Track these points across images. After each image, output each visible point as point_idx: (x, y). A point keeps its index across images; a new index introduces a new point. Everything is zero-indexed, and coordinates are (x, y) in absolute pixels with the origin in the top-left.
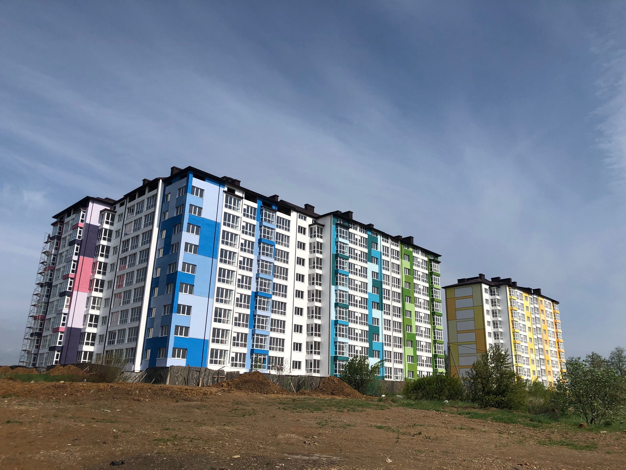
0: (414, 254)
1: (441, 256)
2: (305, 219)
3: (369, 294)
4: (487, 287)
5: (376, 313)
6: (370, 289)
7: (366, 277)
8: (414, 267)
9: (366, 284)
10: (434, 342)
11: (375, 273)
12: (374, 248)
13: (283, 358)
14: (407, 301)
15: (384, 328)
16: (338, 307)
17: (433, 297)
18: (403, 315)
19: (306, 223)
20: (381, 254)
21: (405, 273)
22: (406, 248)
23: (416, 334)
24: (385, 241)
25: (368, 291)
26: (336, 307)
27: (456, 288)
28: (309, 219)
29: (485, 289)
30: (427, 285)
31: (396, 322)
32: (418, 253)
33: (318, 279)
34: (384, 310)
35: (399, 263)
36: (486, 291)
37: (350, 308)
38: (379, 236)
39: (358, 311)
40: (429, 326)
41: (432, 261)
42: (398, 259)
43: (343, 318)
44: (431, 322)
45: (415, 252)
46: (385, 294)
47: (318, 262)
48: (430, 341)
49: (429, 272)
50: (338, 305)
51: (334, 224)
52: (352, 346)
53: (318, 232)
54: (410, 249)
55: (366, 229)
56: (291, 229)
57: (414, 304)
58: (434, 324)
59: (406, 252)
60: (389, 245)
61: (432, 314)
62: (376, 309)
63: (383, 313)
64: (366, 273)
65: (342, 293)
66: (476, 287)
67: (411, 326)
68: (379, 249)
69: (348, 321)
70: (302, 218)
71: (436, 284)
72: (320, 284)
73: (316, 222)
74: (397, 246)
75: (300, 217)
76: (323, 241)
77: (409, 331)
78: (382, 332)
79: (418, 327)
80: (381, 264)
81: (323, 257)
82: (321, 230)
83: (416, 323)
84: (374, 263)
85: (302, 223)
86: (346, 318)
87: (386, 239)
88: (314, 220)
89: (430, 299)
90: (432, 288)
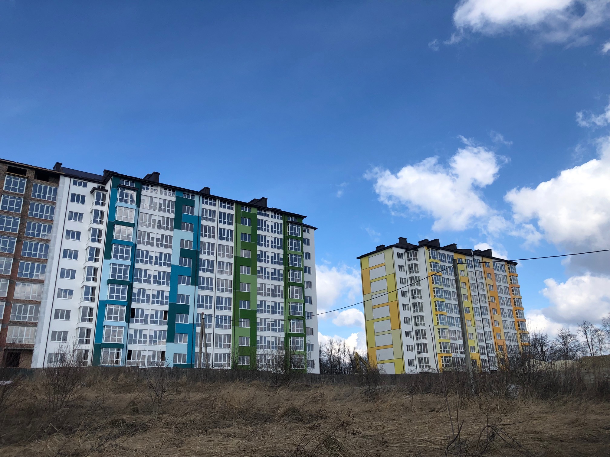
0: (259, 217)
1: (305, 217)
2: (85, 186)
3: (174, 267)
4: (402, 251)
5: (184, 289)
6: (175, 260)
7: (170, 247)
8: (259, 232)
9: (170, 255)
10: (289, 318)
11: (186, 241)
12: (188, 212)
13: (33, 350)
14: (244, 272)
15: (198, 307)
16: (110, 284)
17: (289, 265)
18: (235, 288)
19: (85, 190)
20: (199, 219)
21: (242, 239)
22: (246, 210)
23: (258, 311)
24: (210, 204)
25: (172, 263)
26: (108, 284)
27: (369, 256)
28: (91, 185)
29: (398, 253)
30: (281, 252)
31: (222, 298)
32: (268, 216)
33: (93, 254)
34: (201, 285)
35: (232, 228)
36: (399, 255)
37: (137, 285)
38: (197, 199)
39: (151, 288)
40: (282, 300)
41: (289, 224)
42: (232, 224)
43: (118, 297)
44: (286, 295)
45: (261, 215)
46: (204, 266)
47: (96, 235)
48: (282, 317)
49: (284, 237)
50: (110, 282)
51: (115, 186)
52: (136, 331)
53: (97, 198)
54: (254, 211)
55: (173, 191)
56: (58, 197)
57: (257, 275)
58: (290, 297)
59: (245, 215)
60: (217, 208)
61: (287, 285)
62: (186, 284)
63: (199, 288)
64: (171, 242)
65: (118, 267)
66: (388, 252)
67: (249, 301)
68: (196, 213)
69: (126, 300)
70: (80, 185)
71: (295, 249)
72: (97, 260)
73: (103, 188)
74: (232, 209)
75: (75, 183)
76: (105, 209)
77: (245, 307)
78: (195, 311)
79: (261, 302)
80: (199, 230)
81: (103, 227)
82: (104, 197)
83: (259, 298)
84: (187, 229)
85: (78, 190)
86: (123, 298)
87: (212, 202)
88: (101, 185)
89: (285, 268)
90: (289, 255)
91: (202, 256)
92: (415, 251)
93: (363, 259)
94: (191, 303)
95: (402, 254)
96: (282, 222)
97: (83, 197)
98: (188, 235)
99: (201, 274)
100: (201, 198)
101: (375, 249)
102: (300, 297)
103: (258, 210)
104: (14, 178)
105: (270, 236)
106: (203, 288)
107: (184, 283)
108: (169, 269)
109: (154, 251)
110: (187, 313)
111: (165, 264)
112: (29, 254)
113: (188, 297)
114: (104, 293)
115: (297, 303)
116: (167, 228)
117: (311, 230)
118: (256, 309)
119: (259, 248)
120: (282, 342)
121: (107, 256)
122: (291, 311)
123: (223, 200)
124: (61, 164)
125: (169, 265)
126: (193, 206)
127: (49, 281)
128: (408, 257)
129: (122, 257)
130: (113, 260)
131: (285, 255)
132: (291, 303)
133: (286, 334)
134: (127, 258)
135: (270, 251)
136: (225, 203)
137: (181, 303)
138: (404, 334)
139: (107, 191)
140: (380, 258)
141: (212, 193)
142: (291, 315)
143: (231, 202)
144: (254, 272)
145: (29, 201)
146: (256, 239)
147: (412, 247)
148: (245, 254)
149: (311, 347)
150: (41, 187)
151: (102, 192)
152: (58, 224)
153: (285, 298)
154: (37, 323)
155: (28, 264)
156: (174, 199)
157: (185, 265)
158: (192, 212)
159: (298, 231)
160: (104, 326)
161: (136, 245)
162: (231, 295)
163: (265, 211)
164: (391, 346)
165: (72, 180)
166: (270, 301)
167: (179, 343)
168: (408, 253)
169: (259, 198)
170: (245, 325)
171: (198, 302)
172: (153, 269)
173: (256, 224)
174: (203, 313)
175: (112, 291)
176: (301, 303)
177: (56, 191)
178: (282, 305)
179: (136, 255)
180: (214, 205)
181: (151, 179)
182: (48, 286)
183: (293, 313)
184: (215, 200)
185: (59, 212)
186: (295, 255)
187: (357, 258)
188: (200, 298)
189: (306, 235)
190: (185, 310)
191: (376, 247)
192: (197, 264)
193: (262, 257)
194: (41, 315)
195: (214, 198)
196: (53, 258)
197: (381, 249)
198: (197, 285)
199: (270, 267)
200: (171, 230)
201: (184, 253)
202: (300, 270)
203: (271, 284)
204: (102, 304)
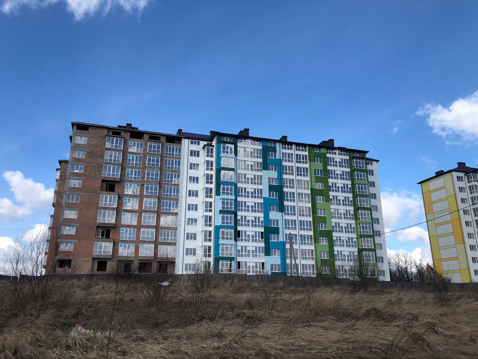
0: (328, 155)
1: (368, 152)
2: (199, 144)
3: (265, 199)
4: (461, 174)
5: (274, 215)
6: (266, 194)
7: (261, 184)
8: (329, 168)
9: (261, 190)
10: (360, 236)
11: (273, 179)
12: (272, 157)
13: (175, 262)
14: (320, 200)
15: (286, 228)
16: (221, 214)
17: (357, 193)
18: (313, 214)
19: (199, 147)
20: (280, 161)
21: (315, 174)
22: (317, 151)
23: (333, 231)
24: (288, 149)
25: (263, 196)
26: (220, 214)
27: (429, 181)
28: (203, 143)
29: (457, 177)
30: (349, 182)
31: (304, 221)
32: (335, 154)
33: (208, 192)
34: (287, 212)
35: (307, 166)
36: (459, 179)
37: (239, 213)
38: (278, 145)
39: (250, 216)
40: (353, 222)
41: (354, 159)
42: (306, 163)
43: (227, 223)
44: (356, 217)
45: (330, 153)
46: (287, 197)
47: (209, 178)
48: (354, 235)
49: (351, 170)
50: (221, 212)
51: (219, 142)
52: (242, 247)
53: (208, 152)
54: (323, 151)
55: (260, 141)
56: (182, 154)
57: (330, 202)
58: (359, 219)
59: (316, 155)
60: (293, 151)
61: (356, 209)
62: (275, 212)
63: (285, 214)
64: (261, 180)
65: (226, 201)
66: (447, 177)
67: (325, 223)
68: (278, 157)
69: (233, 225)
70: (195, 143)
71: (361, 179)
72: (211, 197)
73: (211, 144)
74: (306, 151)
75: (192, 143)
76: (213, 159)
77: (322, 228)
78: (284, 232)
79: (336, 223)
80: (281, 170)
81: (213, 173)
82: (212, 150)
83: (333, 220)
84: (272, 170)
85: (195, 147)
86: (231, 223)
87: (289, 147)
88: (209, 142)
89: (353, 195)
90: (356, 185)
91: (285, 190)
92: (475, 174)
93: (423, 184)
94: (280, 226)
95: (462, 177)
96: (348, 158)
97: (198, 152)
98: (274, 174)
99: (286, 203)
100: (281, 145)
101: (435, 175)
102: (369, 219)
103: (327, 149)
104: (153, 143)
105: (339, 170)
106: (288, 214)
107: (273, 210)
108: (261, 201)
109: (250, 188)
110: (278, 233)
111: (258, 197)
112: (167, 195)
113: (277, 221)
114: (218, 220)
115: (366, 224)
116: (258, 170)
117: (374, 163)
118: (331, 229)
119: (330, 180)
120: (356, 255)
121: (218, 193)
122: (361, 230)
123: (298, 145)
124: (182, 130)
125: (261, 198)
126: (275, 152)
127: (181, 213)
128: (468, 179)
129: (227, 194)
130: (222, 196)
131: (353, 184)
132: (361, 224)
133: (359, 249)
134: (231, 194)
135: (340, 183)
136: (299, 146)
137: (273, 226)
138: (468, 248)
139: (213, 146)
140: (440, 181)
141: (289, 140)
142: (362, 233)
143: (304, 145)
144: (328, 200)
145: (164, 158)
146: (327, 173)
147: (472, 170)
148: (319, 186)
149: (382, 259)
150: (170, 148)
151: (211, 148)
152: (183, 173)
153: (356, 220)
154: (176, 243)
155: (167, 202)
156: (261, 148)
157: (273, 197)
158: (275, 156)
159: (363, 164)
160: (220, 244)
161: (237, 184)
162: (311, 219)
163: (332, 150)
164: (457, 258)
165: (190, 140)
166: (343, 223)
167: (274, 256)
168: (468, 176)
169: (327, 140)
170: (324, 242)
171: (286, 225)
172: (250, 201)
173: (326, 161)
174: (290, 233)
175: (223, 218)
176: (369, 224)
177: (180, 149)
178: (353, 226)
179: (237, 192)
180: (291, 149)
181: (243, 134)
182: (181, 217)
183: (363, 232)
184: (291, 145)
185: (184, 164)
186: (362, 184)
187: (418, 183)
188: (287, 222)
189: (369, 167)
190: (276, 231)
191: (435, 173)
192: (282, 196)
193: (333, 188)
194: (178, 237)
195: (291, 144)
196: (182, 197)
197: (440, 174)
198: (284, 212)
199: (341, 196)
200: (261, 171)
201: (271, 188)
202: (367, 196)
203: (342, 209)
204: (217, 228)
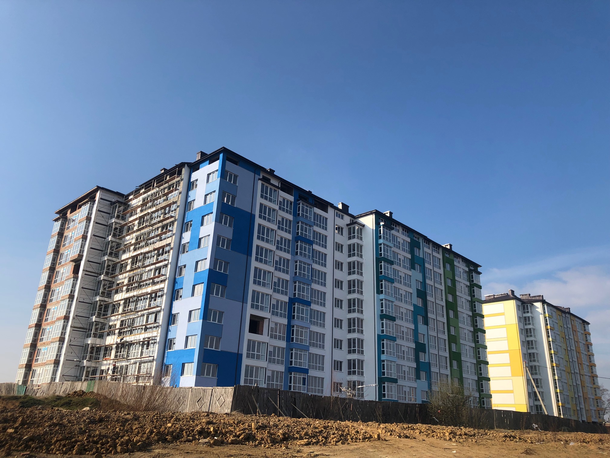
1: (481, 266)
2: (342, 218)
3: (415, 306)
5: (422, 328)
6: (415, 299)
7: (411, 286)
8: (456, 278)
9: (411, 294)
11: (418, 282)
12: (417, 254)
14: (451, 315)
16: (385, 319)
17: (476, 311)
18: (448, 331)
19: (343, 222)
20: (423, 260)
23: (462, 354)
25: (413, 302)
26: (382, 319)
28: (346, 218)
30: (469, 298)
32: (459, 262)
35: (441, 272)
38: (421, 241)
39: (405, 326)
40: (473, 345)
41: (473, 272)
42: (440, 268)
43: (390, 332)
44: (475, 340)
45: (456, 261)
47: (359, 267)
48: (474, 361)
49: (470, 284)
51: (377, 223)
53: (357, 232)
55: (407, 231)
56: (328, 227)
57: (458, 319)
58: (478, 343)
59: (447, 260)
60: (431, 251)
61: (475, 331)
62: (422, 324)
64: (410, 282)
65: (387, 303)
67: (456, 343)
69: (395, 336)
71: (478, 297)
72: (361, 292)
74: (440, 253)
77: (454, 349)
78: (429, 351)
79: (463, 345)
80: (424, 272)
82: (361, 230)
83: (461, 341)
84: (418, 270)
86: (393, 333)
87: (427, 245)
89: (473, 314)
90: (475, 302)
91: (427, 297)
92: (531, 305)
94: (426, 342)
95: (520, 306)
96: (467, 269)
97: (342, 229)
98: (419, 276)
100: (424, 241)
103: (454, 256)
105: (463, 283)
108: (411, 308)
109: (402, 289)
111: (409, 303)
113: (424, 336)
116: (407, 268)
118: (462, 351)
119: (457, 293)
120: (476, 384)
122: (481, 356)
126: (419, 248)
128: (524, 309)
129: (389, 293)
130: (385, 296)
131: (472, 301)
132: (480, 348)
133: (478, 378)
134: (392, 294)
135: (464, 297)
136: (434, 246)
137: (421, 342)
139: (363, 226)
142: (481, 359)
144: (457, 316)
146: (455, 284)
148: (450, 298)
150: (317, 216)
151: (360, 227)
153: (475, 343)
156: (409, 240)
157: (419, 304)
158: (420, 254)
159: (478, 279)
162: (447, 337)
163: (457, 258)
164: (511, 392)
165: (336, 211)
166: (467, 345)
167: (422, 380)
168: (524, 306)
170: (456, 366)
172: (404, 307)
173: (454, 270)
175: (386, 326)
180: (429, 248)
184: (429, 243)
186: (479, 303)
188: (431, 338)
190: (423, 348)
192: (426, 305)
193: (459, 302)
198: (428, 325)
199: (465, 313)
200: (410, 269)
203: (466, 328)
